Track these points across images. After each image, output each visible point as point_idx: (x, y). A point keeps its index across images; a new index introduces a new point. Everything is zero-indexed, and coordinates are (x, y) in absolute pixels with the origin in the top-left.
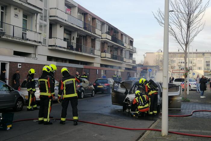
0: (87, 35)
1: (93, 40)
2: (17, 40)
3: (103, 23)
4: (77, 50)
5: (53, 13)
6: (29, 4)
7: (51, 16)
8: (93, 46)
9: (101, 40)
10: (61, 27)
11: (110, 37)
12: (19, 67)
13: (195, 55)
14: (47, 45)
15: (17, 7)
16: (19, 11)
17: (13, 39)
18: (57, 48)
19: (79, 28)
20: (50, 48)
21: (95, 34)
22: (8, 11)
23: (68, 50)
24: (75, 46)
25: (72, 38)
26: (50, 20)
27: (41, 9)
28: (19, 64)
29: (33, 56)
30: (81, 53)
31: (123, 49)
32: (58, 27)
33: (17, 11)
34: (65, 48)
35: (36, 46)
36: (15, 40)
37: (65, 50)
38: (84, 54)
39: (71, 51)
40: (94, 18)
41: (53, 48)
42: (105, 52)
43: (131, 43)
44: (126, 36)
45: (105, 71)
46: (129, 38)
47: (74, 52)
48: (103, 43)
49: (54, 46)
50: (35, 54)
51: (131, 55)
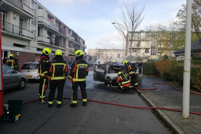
0: (61, 36)
1: (65, 40)
2: (16, 35)
3: (70, 30)
4: (55, 45)
5: (40, 19)
6: (24, 11)
7: (39, 22)
8: (65, 43)
9: (69, 40)
10: (45, 29)
11: (74, 39)
12: (18, 54)
13: (113, 51)
14: (37, 40)
15: (15, 12)
16: (17, 15)
17: (13, 35)
18: (43, 43)
19: (57, 31)
20: (39, 42)
21: (66, 36)
22: (8, 14)
23: (50, 45)
24: (54, 43)
25: (52, 37)
26: (38, 24)
27: (33, 16)
28: (18, 52)
29: (27, 47)
30: (58, 47)
31: (80, 46)
32: (44, 29)
33: (15, 15)
34: (48, 43)
35: (29, 41)
36: (14, 35)
37: (49, 44)
38: (60, 47)
39: (52, 45)
40: (65, 27)
41: (41, 42)
42: (71, 47)
43: (84, 43)
44: (81, 39)
45: (72, 58)
46: (83, 40)
47: (54, 46)
48: (70, 42)
49: (42, 41)
50: (29, 46)
51: (84, 50)
